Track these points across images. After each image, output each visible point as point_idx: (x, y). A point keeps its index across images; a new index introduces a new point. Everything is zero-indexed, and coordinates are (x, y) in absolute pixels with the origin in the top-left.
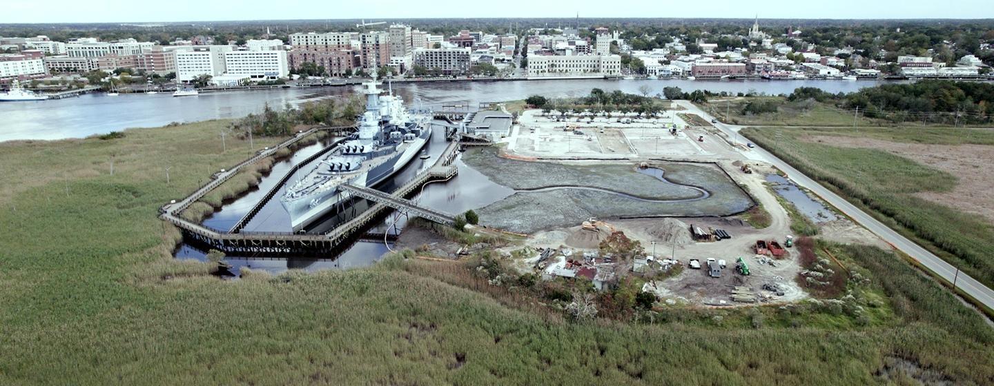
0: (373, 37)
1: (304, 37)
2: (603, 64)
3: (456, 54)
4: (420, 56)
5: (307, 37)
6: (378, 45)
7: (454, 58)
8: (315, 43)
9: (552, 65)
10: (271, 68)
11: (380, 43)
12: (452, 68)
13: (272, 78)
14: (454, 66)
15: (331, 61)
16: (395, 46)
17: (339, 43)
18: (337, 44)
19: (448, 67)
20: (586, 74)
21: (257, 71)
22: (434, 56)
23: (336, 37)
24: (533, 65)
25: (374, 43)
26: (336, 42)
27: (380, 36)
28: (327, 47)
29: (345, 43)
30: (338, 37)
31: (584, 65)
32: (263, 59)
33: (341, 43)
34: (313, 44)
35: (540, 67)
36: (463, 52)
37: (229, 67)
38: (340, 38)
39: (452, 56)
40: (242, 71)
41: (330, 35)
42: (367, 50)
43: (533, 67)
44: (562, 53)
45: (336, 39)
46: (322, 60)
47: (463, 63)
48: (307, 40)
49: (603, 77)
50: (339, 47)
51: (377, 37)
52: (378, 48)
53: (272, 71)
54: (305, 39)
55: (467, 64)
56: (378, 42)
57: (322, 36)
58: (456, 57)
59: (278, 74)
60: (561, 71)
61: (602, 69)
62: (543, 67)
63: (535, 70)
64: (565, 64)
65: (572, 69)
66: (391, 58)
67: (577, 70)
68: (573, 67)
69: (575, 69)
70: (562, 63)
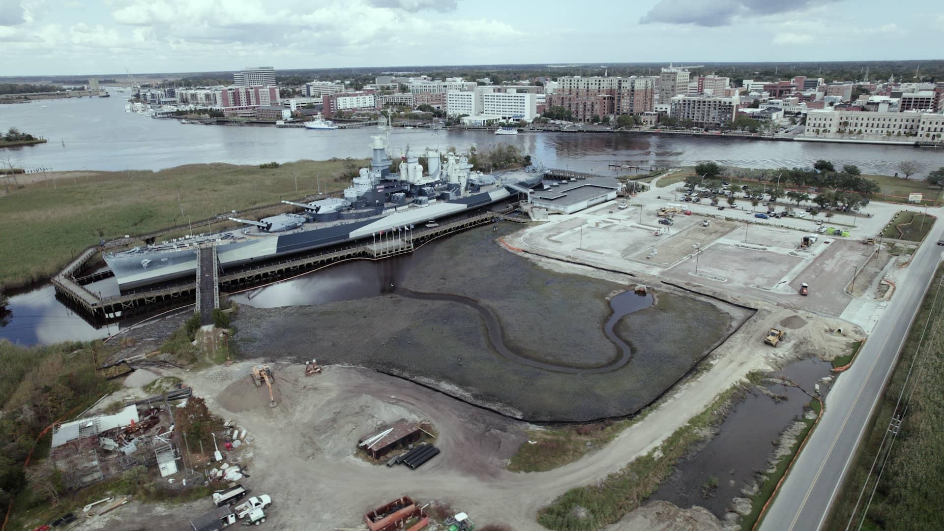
0: (629, 81)
2: (921, 125)
3: (718, 103)
4: (676, 104)
6: (633, 91)
7: (715, 108)
8: (578, 87)
9: (846, 124)
10: (519, 111)
11: (636, 88)
12: (711, 121)
13: (517, 120)
14: (714, 118)
15: (585, 106)
16: (665, 92)
18: (597, 88)
19: (705, 119)
20: (891, 138)
21: (507, 113)
22: (692, 105)
23: (598, 81)
24: (813, 122)
25: (629, 88)
26: (597, 86)
27: (636, 81)
28: (588, 91)
29: (605, 88)
30: (600, 81)
31: (895, 126)
32: (513, 101)
33: (601, 88)
34: (576, 87)
35: (822, 125)
36: (725, 103)
37: (486, 107)
38: (602, 82)
39: (712, 105)
40: (496, 112)
41: (593, 80)
42: (622, 96)
44: (874, 107)
45: (598, 83)
46: (577, 104)
47: (723, 115)
48: (570, 84)
49: (913, 143)
50: (599, 91)
51: (633, 83)
52: (633, 94)
53: (519, 114)
54: (569, 82)
55: (728, 116)
56: (633, 87)
57: (585, 80)
58: (717, 107)
59: (524, 116)
60: (851, 132)
61: (920, 132)
62: (827, 126)
63: (815, 129)
64: (865, 122)
65: (874, 130)
66: (655, 106)
67: (882, 132)
68: (878, 127)
69: (880, 130)
70: (860, 122)
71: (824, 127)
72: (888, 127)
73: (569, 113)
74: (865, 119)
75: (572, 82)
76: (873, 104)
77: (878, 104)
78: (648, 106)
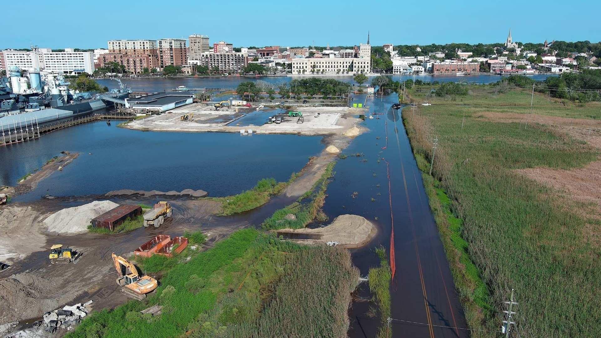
0: (168, 42)
1: (118, 43)
2: (354, 65)
3: (234, 56)
4: (205, 58)
5: (119, 43)
6: (171, 49)
7: (233, 60)
8: (126, 48)
9: (314, 66)
10: (79, 66)
12: (230, 68)
13: (78, 73)
14: (232, 66)
15: (135, 62)
16: (194, 51)
17: (144, 48)
19: (226, 67)
20: (340, 73)
22: (215, 59)
23: (142, 43)
25: (167, 48)
26: (142, 47)
28: (135, 51)
29: (149, 48)
30: (143, 43)
31: (340, 66)
32: (72, 58)
33: (146, 48)
34: (124, 49)
36: (239, 55)
39: (230, 58)
40: (57, 68)
41: (137, 42)
43: (296, 67)
45: (142, 45)
48: (119, 46)
49: (353, 75)
51: (171, 43)
52: (171, 52)
53: (81, 68)
55: (242, 64)
56: (172, 46)
59: (84, 70)
61: (354, 69)
62: (305, 67)
63: (298, 70)
64: (325, 65)
65: (330, 69)
66: (189, 61)
67: (334, 70)
68: (332, 67)
69: (333, 69)
70: (322, 65)
71: (303, 68)
72: (337, 67)
73: (123, 67)
74: (325, 63)
75: (121, 44)
76: (326, 55)
77: (328, 55)
78: (184, 61)
